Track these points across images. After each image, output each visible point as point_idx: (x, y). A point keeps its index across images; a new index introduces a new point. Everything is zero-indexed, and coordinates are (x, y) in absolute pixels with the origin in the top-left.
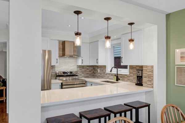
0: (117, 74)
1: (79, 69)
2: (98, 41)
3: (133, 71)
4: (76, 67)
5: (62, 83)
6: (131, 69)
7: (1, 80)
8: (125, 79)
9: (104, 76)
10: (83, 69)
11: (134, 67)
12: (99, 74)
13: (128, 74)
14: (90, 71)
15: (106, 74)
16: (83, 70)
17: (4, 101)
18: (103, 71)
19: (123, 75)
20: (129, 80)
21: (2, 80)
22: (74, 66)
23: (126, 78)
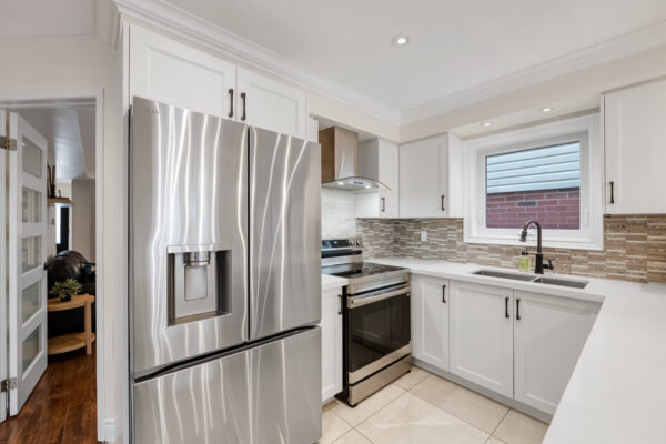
0: (539, 248)
1: (361, 229)
2: (445, 133)
3: (628, 238)
4: (354, 222)
5: (344, 288)
6: (616, 229)
7: (77, 270)
8: (574, 266)
9: (454, 252)
10: (371, 229)
11: (634, 223)
12: (427, 248)
13: (601, 249)
14: (387, 237)
15: (464, 248)
16: (372, 233)
17: (89, 352)
18: (444, 236)
19: (565, 251)
20: (600, 269)
21: (81, 270)
22: (348, 219)
23: (580, 263)
